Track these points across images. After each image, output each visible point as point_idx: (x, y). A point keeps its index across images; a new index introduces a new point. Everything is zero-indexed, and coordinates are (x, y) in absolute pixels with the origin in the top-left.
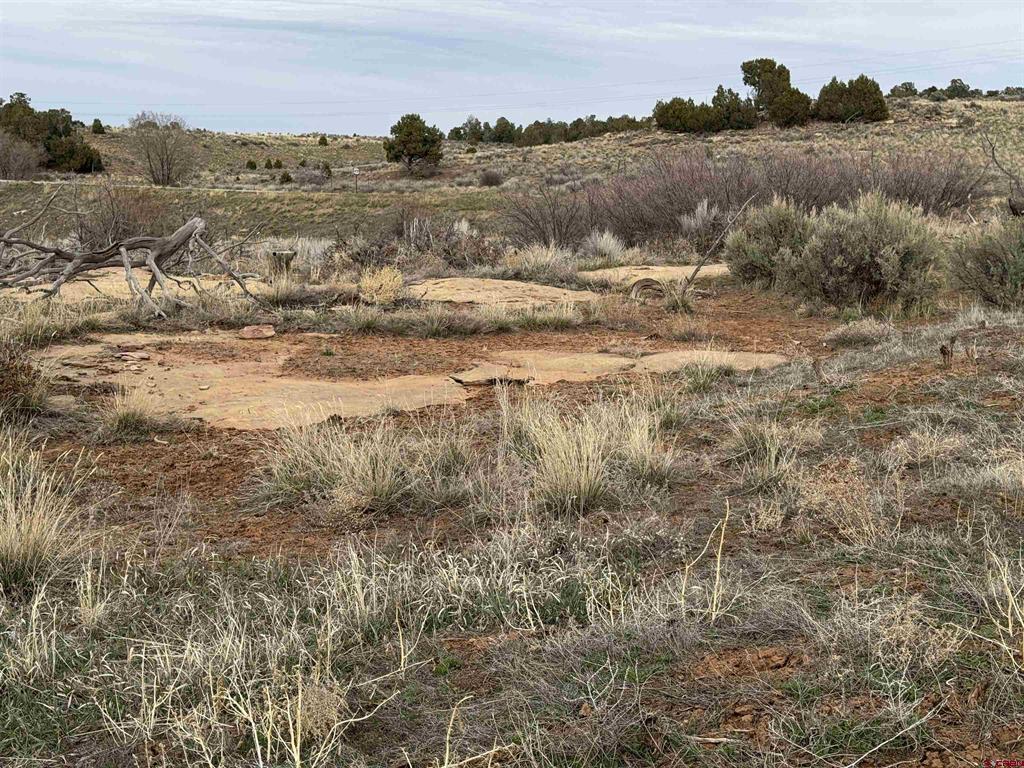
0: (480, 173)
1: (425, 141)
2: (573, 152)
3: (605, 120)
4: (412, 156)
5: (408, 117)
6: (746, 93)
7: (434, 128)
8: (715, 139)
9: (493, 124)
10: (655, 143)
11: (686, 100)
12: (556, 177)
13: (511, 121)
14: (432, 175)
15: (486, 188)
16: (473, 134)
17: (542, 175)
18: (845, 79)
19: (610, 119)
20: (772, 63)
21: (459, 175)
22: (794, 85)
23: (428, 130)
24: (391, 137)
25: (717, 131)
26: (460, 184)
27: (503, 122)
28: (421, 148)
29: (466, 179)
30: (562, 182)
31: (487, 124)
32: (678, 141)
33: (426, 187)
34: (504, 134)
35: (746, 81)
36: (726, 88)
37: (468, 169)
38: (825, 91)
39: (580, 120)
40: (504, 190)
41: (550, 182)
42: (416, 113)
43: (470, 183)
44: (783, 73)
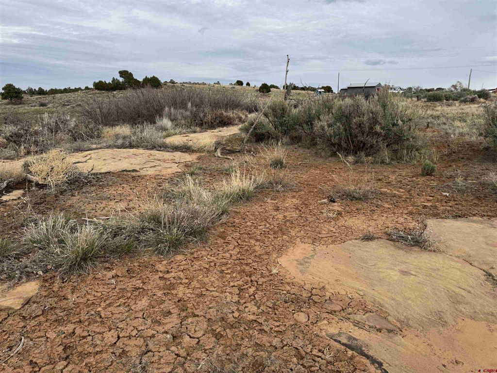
0: (38, 102)
1: (16, 93)
2: (70, 96)
3: (74, 88)
4: (12, 97)
5: (8, 84)
6: (121, 80)
7: (19, 88)
8: (115, 92)
9: (37, 89)
10: (96, 93)
11: (104, 81)
12: (66, 103)
13: (43, 88)
14: (20, 104)
15: (42, 107)
16: (31, 92)
17: (61, 103)
18: (149, 76)
19: (75, 88)
20: (127, 72)
21: (30, 103)
22: (135, 78)
23: (17, 89)
24: (3, 91)
25: (115, 90)
26: (32, 106)
27: (40, 89)
28: (14, 95)
29: (34, 105)
30: (68, 105)
31: (35, 89)
32: (103, 93)
33: (19, 107)
34: (41, 92)
35: (120, 76)
36: (115, 78)
37: (33, 101)
38: (144, 80)
39: (65, 88)
40: (48, 108)
41: (64, 105)
42: (11, 83)
43: (35, 106)
44: (131, 74)
